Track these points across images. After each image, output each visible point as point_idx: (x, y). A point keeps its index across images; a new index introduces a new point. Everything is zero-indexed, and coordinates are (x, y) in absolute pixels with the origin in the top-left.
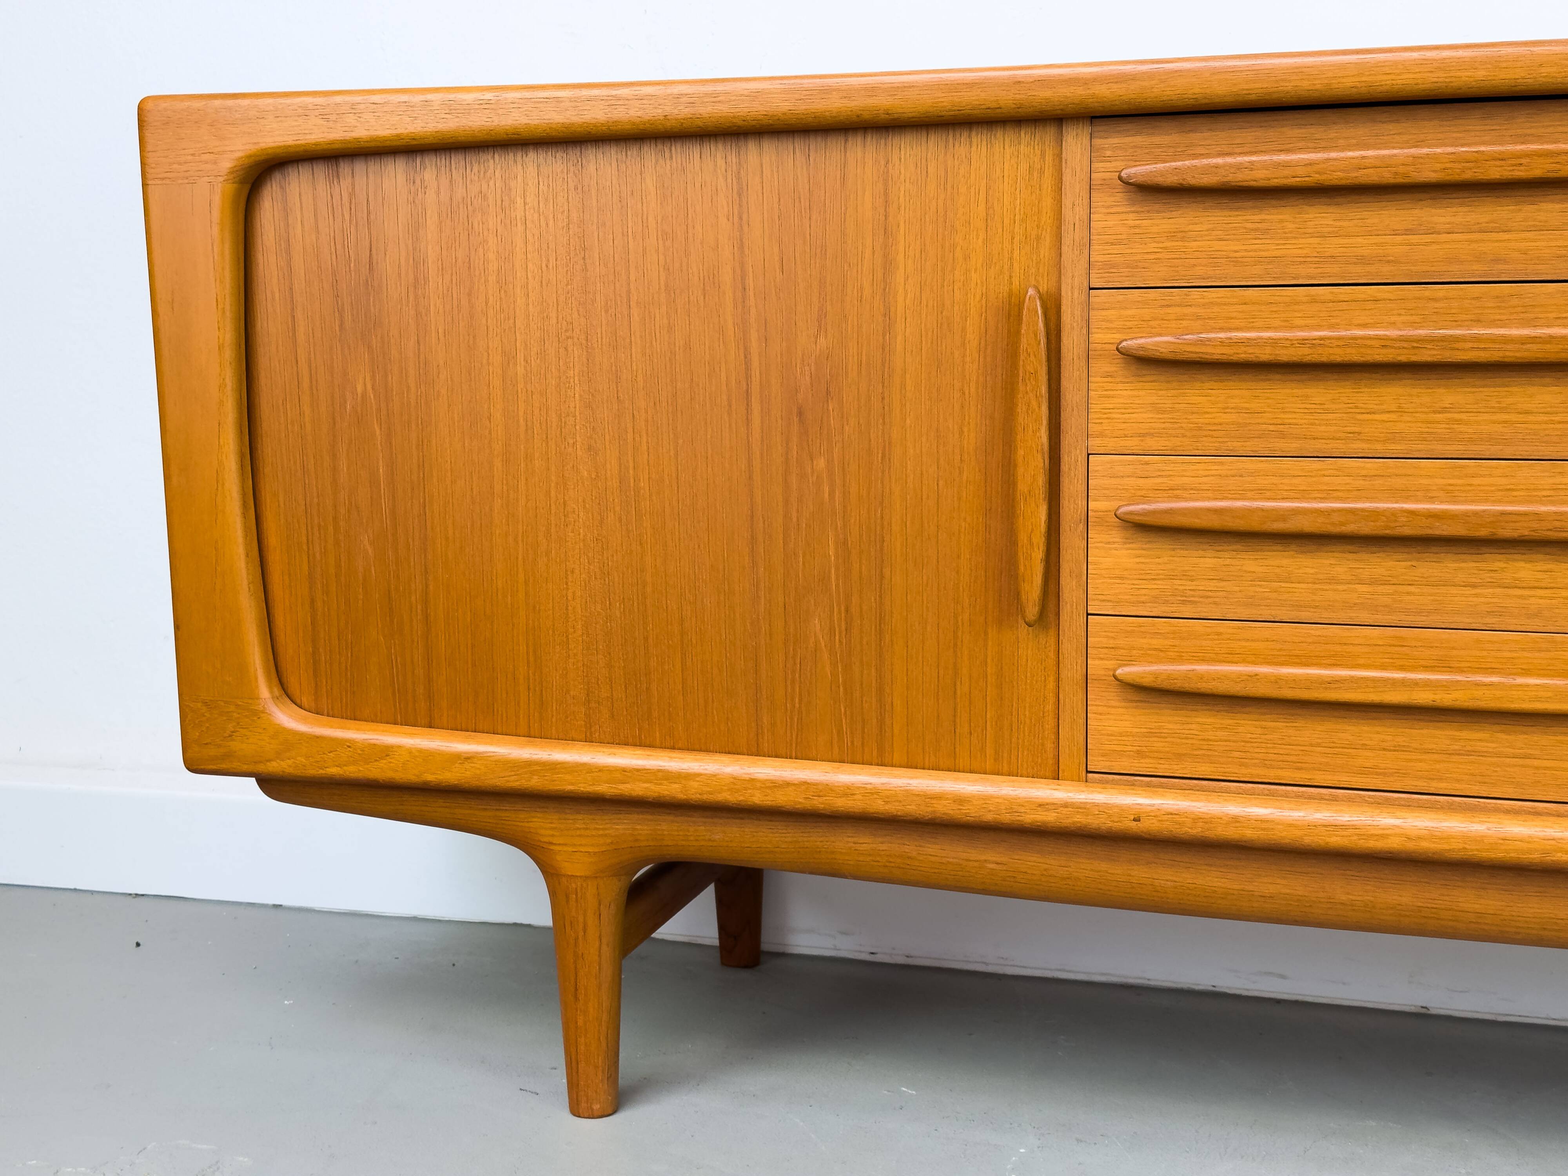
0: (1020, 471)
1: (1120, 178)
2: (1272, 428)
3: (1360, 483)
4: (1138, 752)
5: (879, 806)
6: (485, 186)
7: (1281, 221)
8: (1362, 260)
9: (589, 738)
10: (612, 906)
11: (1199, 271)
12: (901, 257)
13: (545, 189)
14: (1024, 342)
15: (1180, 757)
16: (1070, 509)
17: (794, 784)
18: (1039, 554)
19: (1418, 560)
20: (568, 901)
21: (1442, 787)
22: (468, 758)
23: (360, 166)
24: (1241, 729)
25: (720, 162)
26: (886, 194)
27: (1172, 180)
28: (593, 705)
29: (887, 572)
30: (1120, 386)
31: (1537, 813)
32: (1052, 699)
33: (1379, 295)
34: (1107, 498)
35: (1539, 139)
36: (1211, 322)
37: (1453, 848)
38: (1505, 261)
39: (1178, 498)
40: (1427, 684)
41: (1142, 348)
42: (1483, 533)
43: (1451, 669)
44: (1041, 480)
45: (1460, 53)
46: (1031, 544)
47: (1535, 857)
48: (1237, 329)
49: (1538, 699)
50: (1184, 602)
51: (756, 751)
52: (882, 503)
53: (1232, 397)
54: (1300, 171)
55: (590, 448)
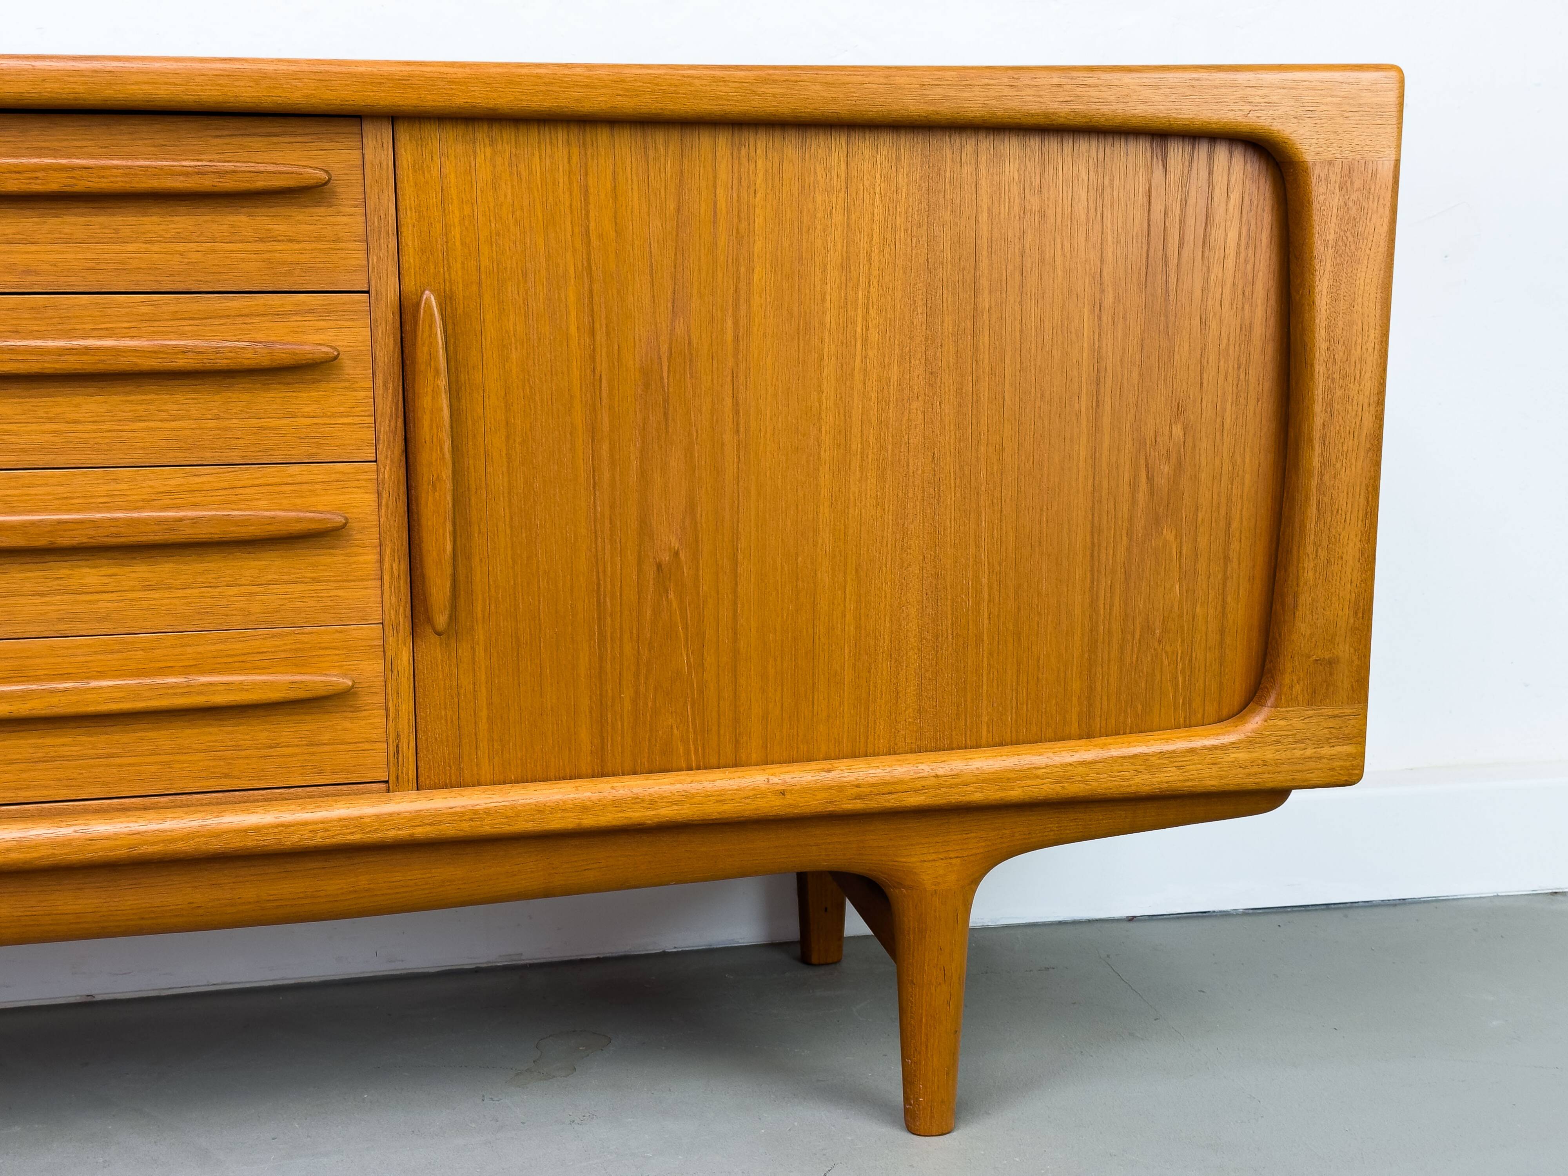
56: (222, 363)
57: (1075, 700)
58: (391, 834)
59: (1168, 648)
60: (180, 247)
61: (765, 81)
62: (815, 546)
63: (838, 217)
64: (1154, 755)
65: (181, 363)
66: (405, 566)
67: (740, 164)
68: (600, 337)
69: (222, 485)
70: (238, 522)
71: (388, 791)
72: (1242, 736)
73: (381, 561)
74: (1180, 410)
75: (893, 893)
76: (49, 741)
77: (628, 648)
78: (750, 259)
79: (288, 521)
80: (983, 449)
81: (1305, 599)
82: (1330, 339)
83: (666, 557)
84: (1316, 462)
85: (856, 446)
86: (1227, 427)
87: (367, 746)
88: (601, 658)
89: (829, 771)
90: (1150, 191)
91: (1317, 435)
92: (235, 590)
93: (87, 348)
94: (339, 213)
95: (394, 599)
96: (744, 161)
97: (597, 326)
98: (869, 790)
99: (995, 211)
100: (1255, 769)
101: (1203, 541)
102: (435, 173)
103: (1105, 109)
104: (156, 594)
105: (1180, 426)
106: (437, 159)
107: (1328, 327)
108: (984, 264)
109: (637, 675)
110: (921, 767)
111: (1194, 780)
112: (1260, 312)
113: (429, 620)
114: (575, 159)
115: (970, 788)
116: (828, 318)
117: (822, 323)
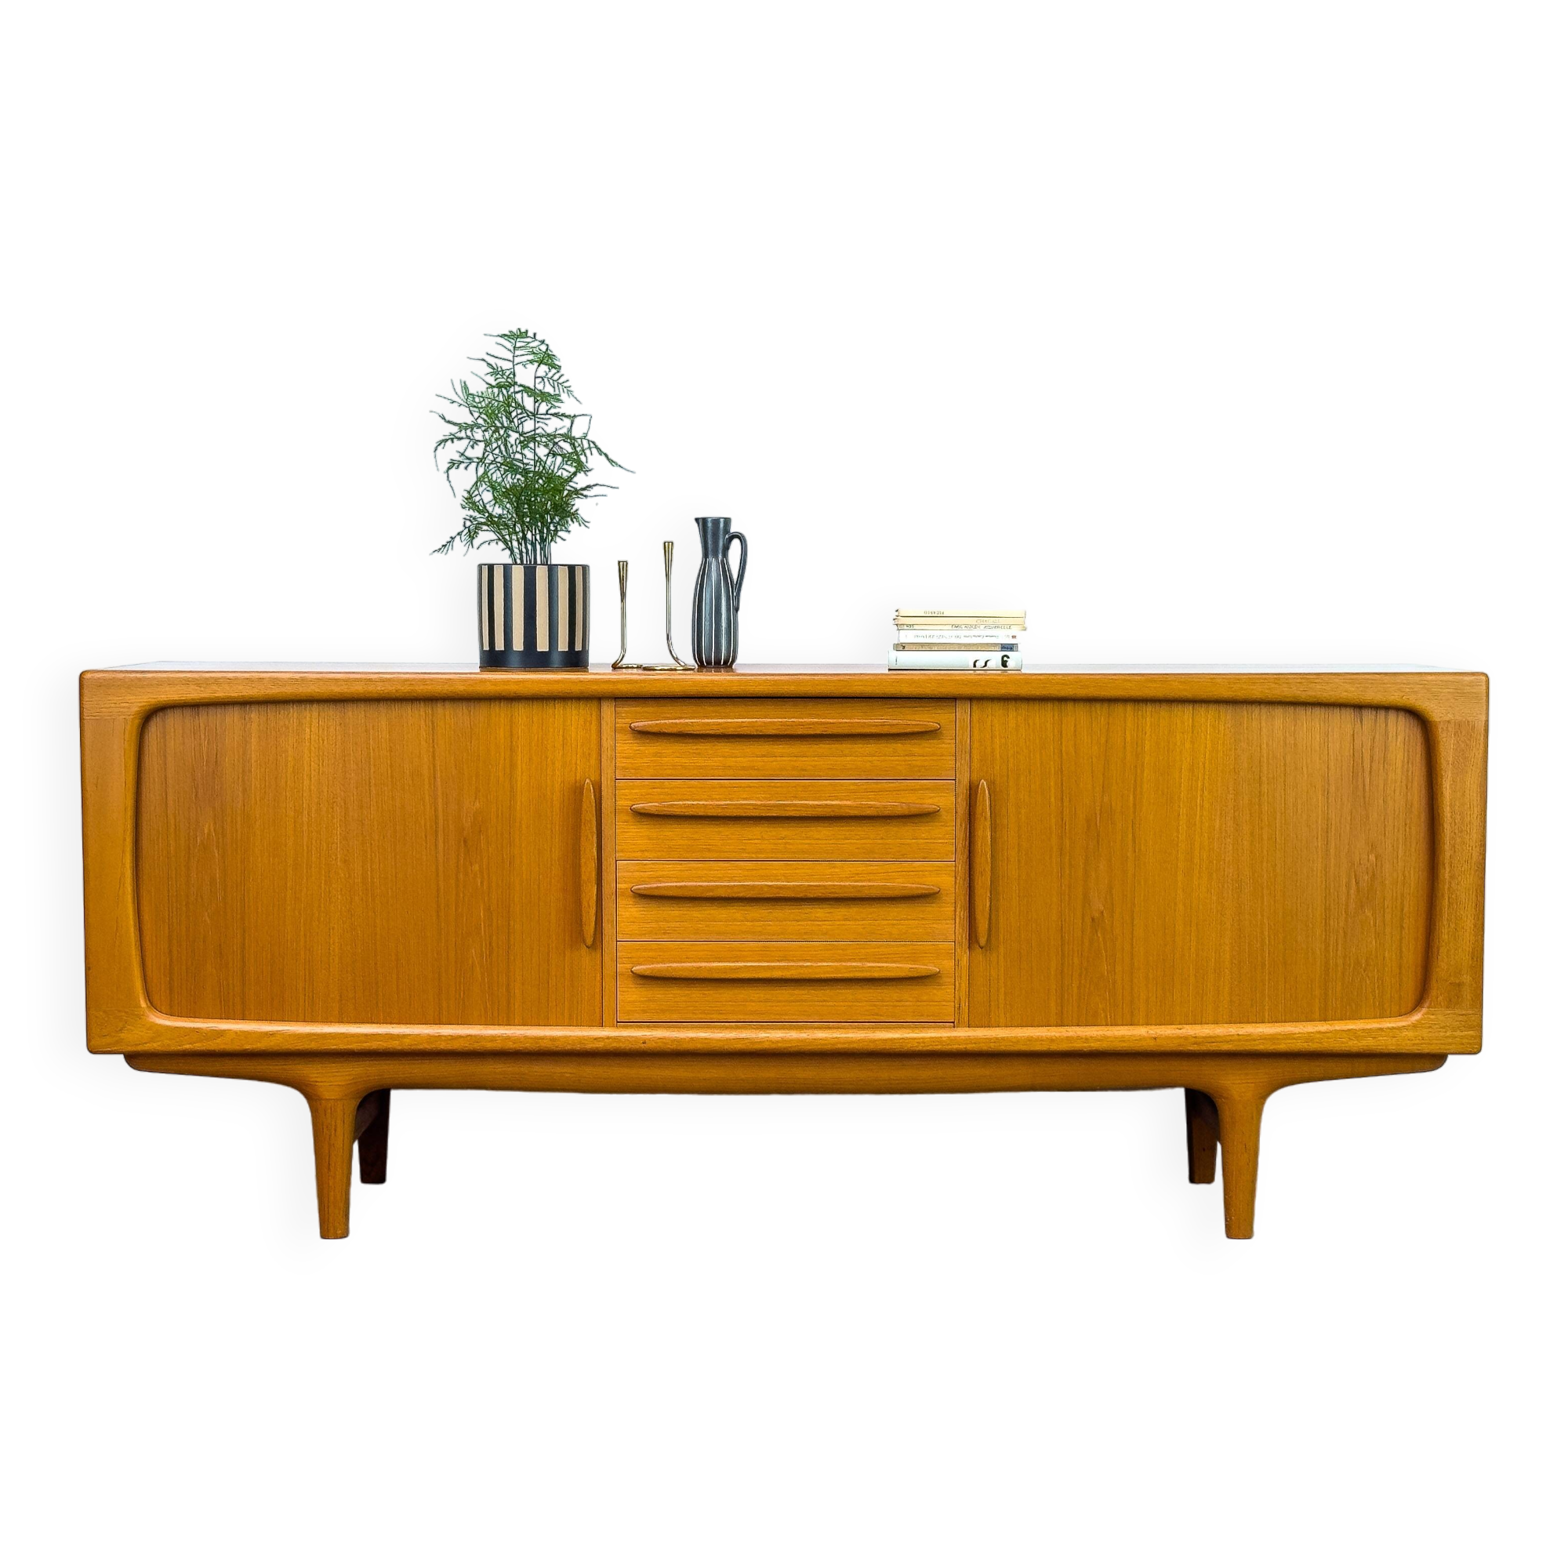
0: (583, 869)
1: (630, 727)
2: (704, 847)
3: (746, 873)
4: (643, 1010)
5: (510, 1046)
6: (287, 723)
7: (706, 749)
8: (744, 768)
9: (341, 1021)
10: (351, 1116)
11: (669, 772)
12: (519, 762)
13: (323, 724)
14: (585, 806)
15: (663, 1011)
16: (608, 889)
17: (463, 1037)
18: (593, 911)
19: (773, 909)
20: (325, 1115)
21: (787, 1018)
22: (272, 1034)
23: (212, 710)
24: (694, 995)
25: (422, 713)
26: (511, 732)
27: (655, 730)
28: (343, 1002)
29: (512, 923)
30: (632, 827)
31: (830, 1028)
32: (598, 985)
33: (751, 785)
34: (625, 882)
35: (818, 716)
36: (675, 796)
37: (793, 1047)
38: (805, 770)
39: (660, 882)
40: (779, 968)
41: (643, 808)
42: (801, 895)
43: (789, 961)
44: (594, 874)
45: (783, 678)
46: (589, 906)
47: (829, 1047)
48: (687, 800)
49: (828, 973)
50: (664, 933)
51: (439, 1021)
52: (509, 888)
53: (686, 832)
54: (715, 727)
55: (345, 861)
56: (886, 813)
57: (1317, 1001)
58: (955, 1047)
59: (1370, 975)
60: (870, 759)
61: (1151, 681)
62: (1175, 911)
63: (1188, 745)
64: (1360, 1030)
65: (868, 812)
66: (967, 914)
67: (1138, 718)
68: (1066, 800)
69: (883, 871)
70: (888, 888)
71: (954, 1027)
72: (1410, 1023)
73: (955, 911)
74: (1373, 847)
75: (1219, 1102)
76: (797, 992)
77: (1076, 961)
78: (1143, 766)
79: (911, 888)
80: (1265, 864)
81: (1443, 950)
82: (1453, 812)
83: (1097, 915)
84: (1447, 876)
85: (1197, 860)
86: (1400, 857)
87: (944, 1003)
88: (1062, 964)
89: (1180, 1029)
90: (1353, 735)
91: (1447, 861)
92: (885, 922)
93: (826, 805)
94: (943, 743)
95: (961, 930)
96: (1140, 717)
97: (1064, 797)
98: (1201, 1040)
99: (1271, 743)
100: (1417, 1042)
101: (1388, 917)
102: (989, 724)
103: (1325, 694)
104: (848, 923)
105: (1373, 855)
106: (990, 717)
107: (1451, 805)
108: (1265, 768)
109: (1080, 976)
110: (1231, 1029)
111: (1382, 1046)
112: (1416, 797)
113: (978, 942)
114: (1056, 717)
115: (1257, 1042)
116: (1182, 795)
117: (1179, 797)
